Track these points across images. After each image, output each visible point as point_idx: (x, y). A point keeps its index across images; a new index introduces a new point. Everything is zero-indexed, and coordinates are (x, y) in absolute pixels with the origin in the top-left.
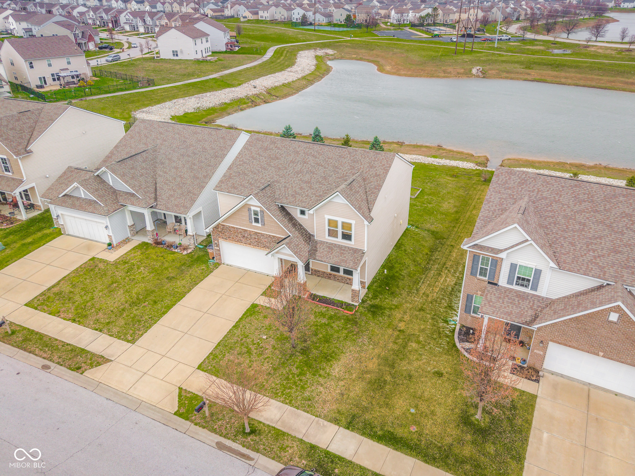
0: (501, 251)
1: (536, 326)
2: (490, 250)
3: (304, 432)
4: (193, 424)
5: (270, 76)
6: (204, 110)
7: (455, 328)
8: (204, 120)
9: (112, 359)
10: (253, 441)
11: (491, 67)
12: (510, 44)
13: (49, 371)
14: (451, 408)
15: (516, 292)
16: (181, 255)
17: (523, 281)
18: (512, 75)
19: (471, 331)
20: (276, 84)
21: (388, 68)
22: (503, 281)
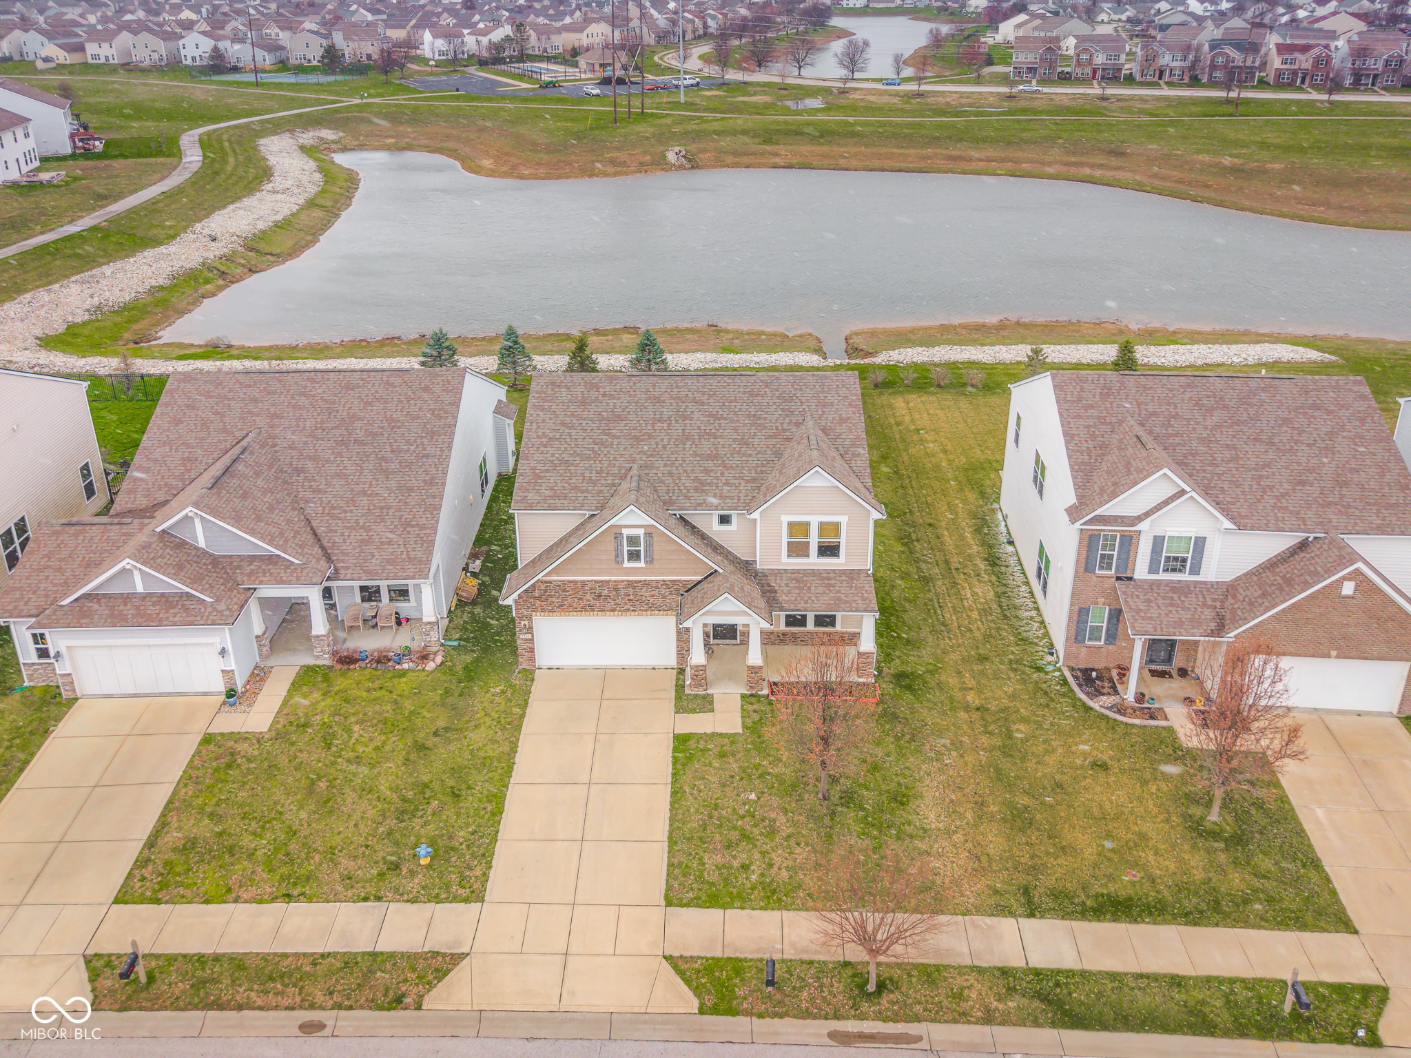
0: (1140, 519)
1: (1232, 635)
2: (1119, 521)
3: (966, 950)
4: (754, 1019)
5: (232, 207)
6: (114, 312)
7: (1063, 675)
8: (127, 335)
9: (465, 950)
10: (893, 1003)
11: (701, 146)
12: (703, 93)
13: (327, 1032)
14: (1161, 817)
15: (1169, 583)
16: (424, 674)
17: (1177, 564)
18: (746, 160)
19: (1094, 674)
20: (261, 225)
21: (487, 163)
22: (1141, 571)
